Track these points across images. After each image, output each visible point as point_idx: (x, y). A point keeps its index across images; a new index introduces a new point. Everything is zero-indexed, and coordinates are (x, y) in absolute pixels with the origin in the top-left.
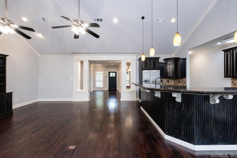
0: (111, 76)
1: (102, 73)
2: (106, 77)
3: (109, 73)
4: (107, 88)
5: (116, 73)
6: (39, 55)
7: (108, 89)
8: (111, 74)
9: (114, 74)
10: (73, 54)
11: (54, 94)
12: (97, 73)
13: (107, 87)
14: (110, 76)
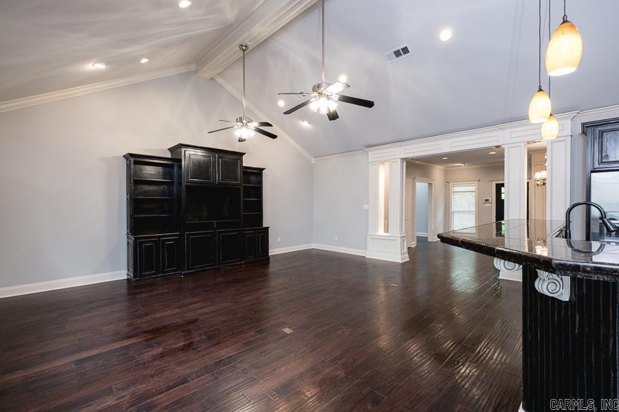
1: (472, 188)
2: (486, 200)
3: (499, 186)
6: (313, 161)
10: (367, 149)
11: (336, 238)
12: (456, 189)
14: (501, 196)
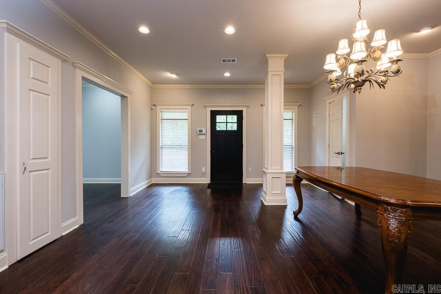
0: (220, 127)
1: (185, 115)
2: (200, 131)
3: (214, 114)
4: (204, 175)
5: (239, 114)
7: (207, 180)
8: (220, 118)
9: (234, 118)
12: (166, 115)
13: (204, 170)
14: (215, 126)
